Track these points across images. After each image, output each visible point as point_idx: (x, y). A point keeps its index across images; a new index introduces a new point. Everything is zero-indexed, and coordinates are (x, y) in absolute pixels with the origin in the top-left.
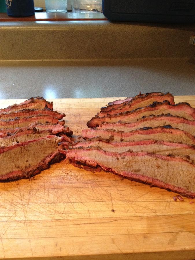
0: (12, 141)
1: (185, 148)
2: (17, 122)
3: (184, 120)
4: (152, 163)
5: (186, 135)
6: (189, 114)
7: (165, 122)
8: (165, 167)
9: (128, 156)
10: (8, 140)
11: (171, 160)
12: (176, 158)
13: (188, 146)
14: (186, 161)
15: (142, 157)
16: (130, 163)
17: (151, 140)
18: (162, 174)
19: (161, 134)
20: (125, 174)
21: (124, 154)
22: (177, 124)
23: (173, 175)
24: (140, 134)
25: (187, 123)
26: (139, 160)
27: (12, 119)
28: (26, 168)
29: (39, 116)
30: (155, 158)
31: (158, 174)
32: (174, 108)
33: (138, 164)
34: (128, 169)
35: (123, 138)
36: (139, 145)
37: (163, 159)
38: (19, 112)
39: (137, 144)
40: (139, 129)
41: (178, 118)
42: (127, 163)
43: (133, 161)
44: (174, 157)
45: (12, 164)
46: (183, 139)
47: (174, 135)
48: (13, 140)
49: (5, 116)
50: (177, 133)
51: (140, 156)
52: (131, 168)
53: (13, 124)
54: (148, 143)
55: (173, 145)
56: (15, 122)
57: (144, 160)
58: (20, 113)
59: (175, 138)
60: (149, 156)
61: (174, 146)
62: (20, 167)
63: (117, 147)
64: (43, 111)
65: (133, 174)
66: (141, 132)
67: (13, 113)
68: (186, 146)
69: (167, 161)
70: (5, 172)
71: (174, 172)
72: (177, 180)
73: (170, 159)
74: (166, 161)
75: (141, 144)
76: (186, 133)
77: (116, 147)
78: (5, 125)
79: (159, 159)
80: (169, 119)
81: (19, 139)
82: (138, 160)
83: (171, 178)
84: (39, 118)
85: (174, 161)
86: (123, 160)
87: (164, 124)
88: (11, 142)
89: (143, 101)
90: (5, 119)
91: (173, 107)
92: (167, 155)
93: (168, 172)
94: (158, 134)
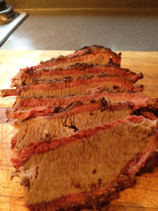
0: (63, 124)
2: (67, 85)
10: (57, 122)
27: (60, 80)
28: (93, 189)
29: (103, 76)
38: (70, 68)
45: (65, 177)
48: (66, 121)
49: (49, 73)
53: (62, 88)
56: (65, 85)
58: (72, 69)
62: (82, 186)
64: (107, 68)
67: (61, 70)
70: (52, 196)
78: (49, 89)
81: (75, 120)
84: (102, 79)
88: (61, 125)
90: (49, 78)
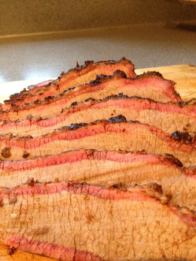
1: (152, 164)
3: (150, 103)
4: (76, 209)
5: (152, 133)
6: (161, 91)
7: (114, 111)
8: (106, 218)
9: (25, 196)
11: (119, 199)
12: (130, 192)
13: (157, 160)
14: (153, 197)
15: (54, 195)
16: (26, 213)
17: (81, 151)
18: (97, 235)
19: (102, 135)
20: (13, 242)
21: (16, 192)
22: (138, 111)
23: (124, 237)
24: (62, 139)
25: (156, 109)
26: (47, 205)
30: (83, 196)
31: (88, 238)
32: (133, 84)
33: (45, 213)
34: (21, 228)
35: (29, 151)
36: (56, 163)
37: (100, 195)
39: (53, 162)
40: (60, 129)
41: (139, 100)
42: (20, 213)
43: (34, 208)
44: (126, 191)
46: (148, 142)
47: (128, 136)
50: (136, 130)
51: (51, 193)
52: (29, 225)
54: (75, 158)
55: (126, 160)
57: (59, 204)
59: (132, 141)
60: (71, 192)
61: (128, 161)
63: (11, 173)
65: (31, 241)
66: (64, 135)
68: (154, 159)
69: (110, 202)
71: (126, 229)
72: (132, 251)
73: (116, 195)
74: (108, 201)
75: (61, 163)
76: (154, 129)
77: (9, 174)
79: (92, 197)
80: (122, 105)
82: (45, 205)
83: (118, 246)
85: (125, 200)
86: (12, 206)
87: (112, 115)
89: (80, 76)
91: (132, 82)
92: (111, 187)
93: (112, 231)
94: (97, 137)
